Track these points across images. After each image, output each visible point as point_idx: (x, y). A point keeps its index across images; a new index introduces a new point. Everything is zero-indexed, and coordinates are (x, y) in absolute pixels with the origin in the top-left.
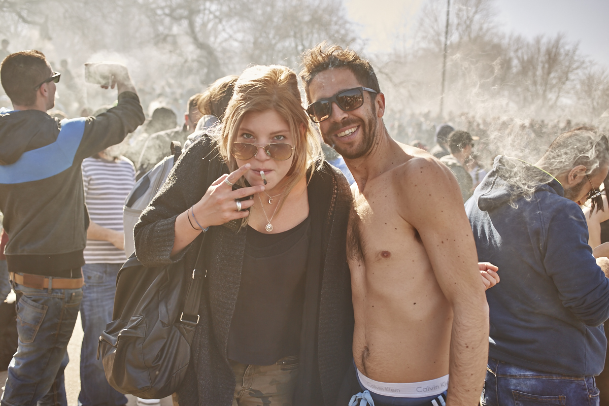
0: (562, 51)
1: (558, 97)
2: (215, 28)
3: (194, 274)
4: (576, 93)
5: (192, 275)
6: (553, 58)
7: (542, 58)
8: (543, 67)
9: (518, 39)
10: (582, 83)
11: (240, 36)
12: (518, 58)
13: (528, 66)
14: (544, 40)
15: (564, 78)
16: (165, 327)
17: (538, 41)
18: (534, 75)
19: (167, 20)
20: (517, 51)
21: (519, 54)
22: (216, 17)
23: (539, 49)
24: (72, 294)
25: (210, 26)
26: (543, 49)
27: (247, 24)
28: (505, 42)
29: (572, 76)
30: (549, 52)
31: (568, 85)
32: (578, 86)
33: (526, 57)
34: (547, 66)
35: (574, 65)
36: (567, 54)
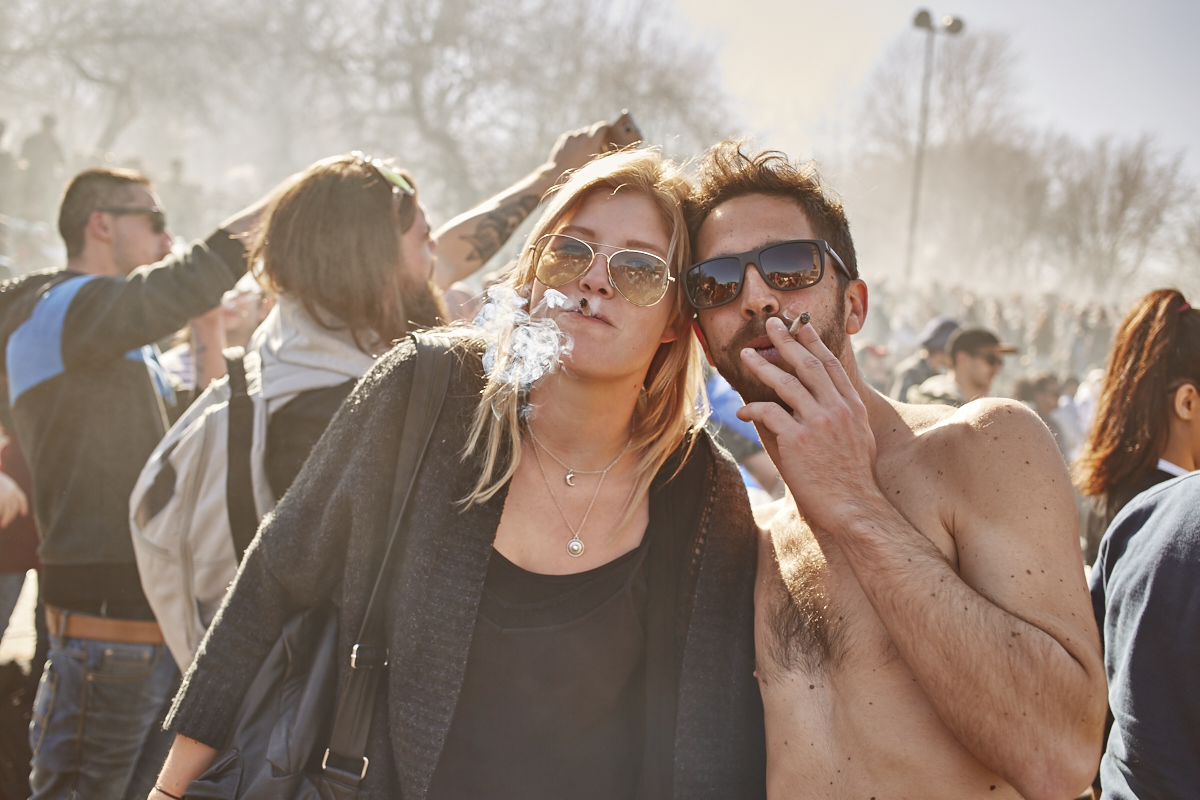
0: (1150, 167)
1: (1140, 258)
2: (462, 100)
3: (354, 656)
4: (1178, 251)
5: (351, 658)
6: (1130, 181)
7: (1110, 179)
8: (1112, 200)
9: (1063, 142)
10: (1190, 231)
11: (511, 119)
12: (1061, 178)
13: (1081, 194)
14: (1115, 145)
15: (1152, 219)
16: (278, 776)
17: (1102, 146)
18: (1093, 212)
19: (368, 83)
20: (1059, 164)
21: (1065, 169)
22: (464, 81)
23: (1103, 164)
24: (102, 653)
25: (452, 97)
26: (1113, 161)
27: (528, 97)
28: (1037, 146)
29: (1168, 217)
30: (1123, 169)
31: (1161, 235)
32: (1182, 238)
33: (1077, 177)
34: (1119, 196)
35: (1175, 196)
36: (1160, 173)
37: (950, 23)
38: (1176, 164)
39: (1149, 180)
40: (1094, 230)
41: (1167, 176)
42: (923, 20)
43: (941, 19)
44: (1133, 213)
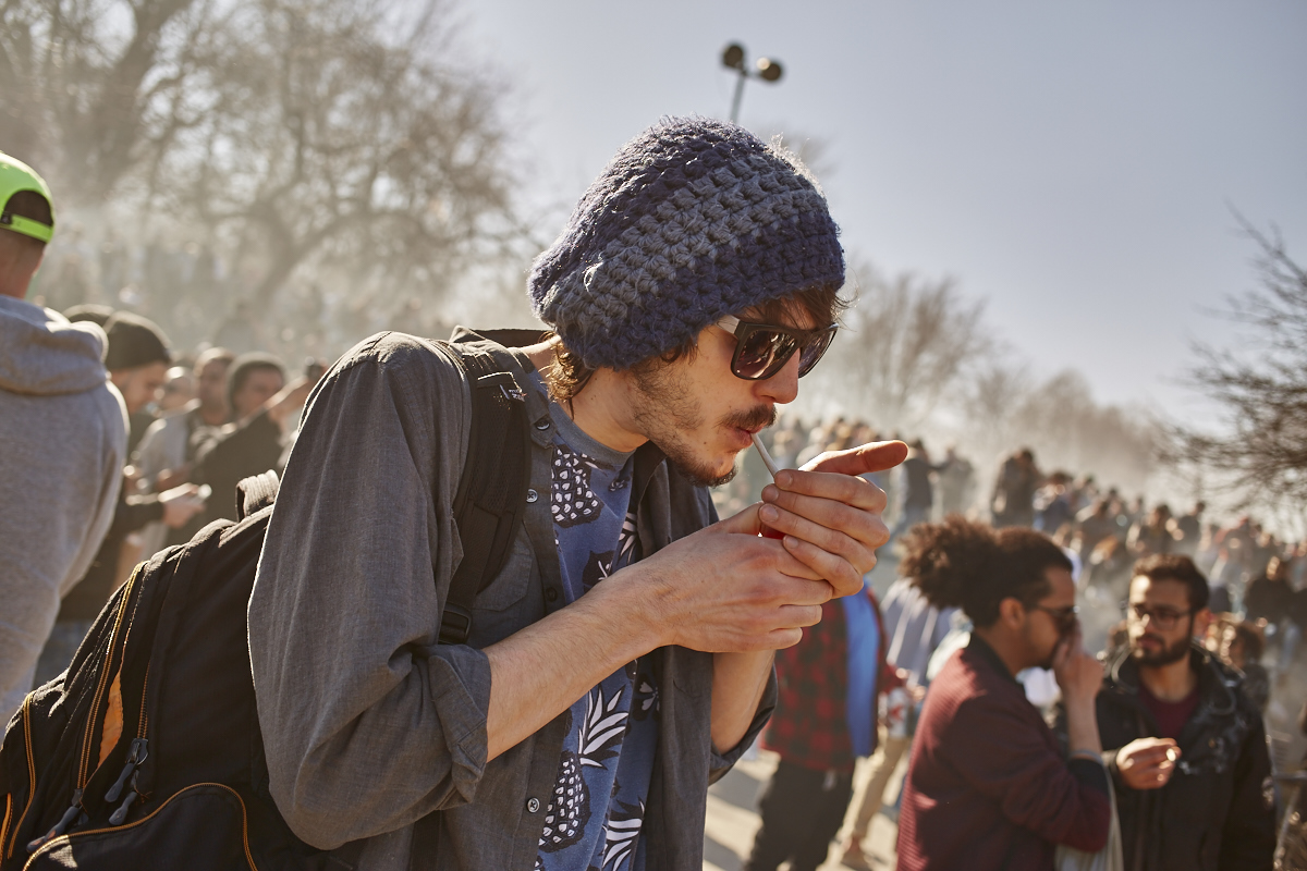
0: (951, 311)
1: (930, 408)
4: (968, 405)
7: (909, 317)
10: (983, 385)
13: (877, 330)
14: (916, 286)
15: (948, 367)
17: (903, 283)
18: (887, 353)
23: (902, 302)
26: (913, 300)
29: (964, 367)
30: (922, 310)
31: (954, 384)
32: (974, 391)
33: (875, 313)
34: (914, 337)
35: (973, 345)
36: (960, 319)
37: (766, 67)
38: (978, 310)
39: (948, 325)
40: (885, 370)
41: (968, 321)
42: (734, 57)
43: (757, 62)
44: (927, 359)
